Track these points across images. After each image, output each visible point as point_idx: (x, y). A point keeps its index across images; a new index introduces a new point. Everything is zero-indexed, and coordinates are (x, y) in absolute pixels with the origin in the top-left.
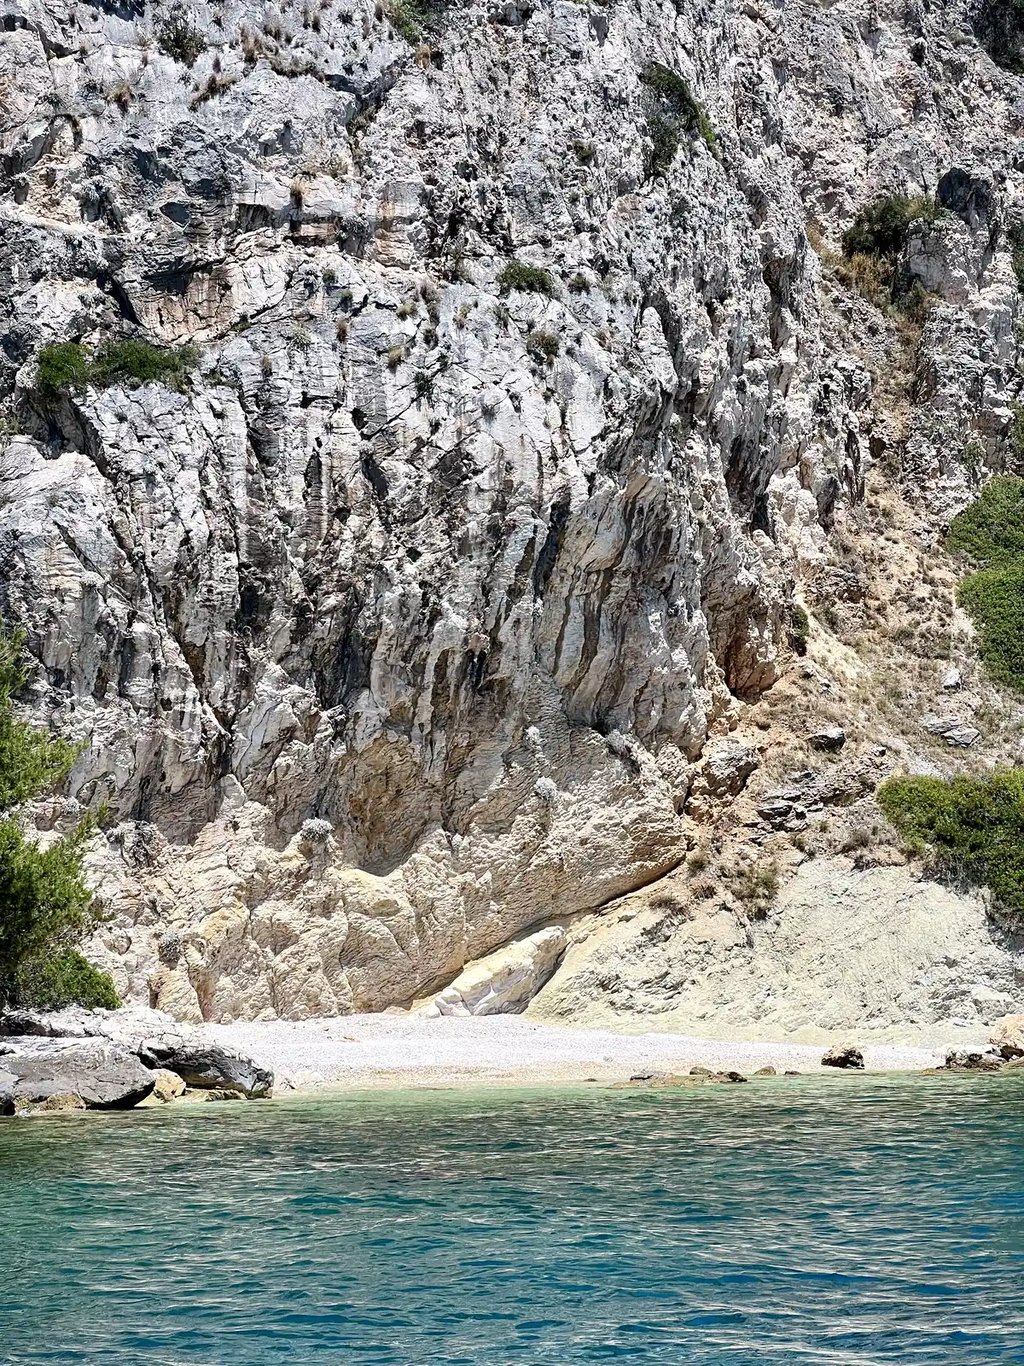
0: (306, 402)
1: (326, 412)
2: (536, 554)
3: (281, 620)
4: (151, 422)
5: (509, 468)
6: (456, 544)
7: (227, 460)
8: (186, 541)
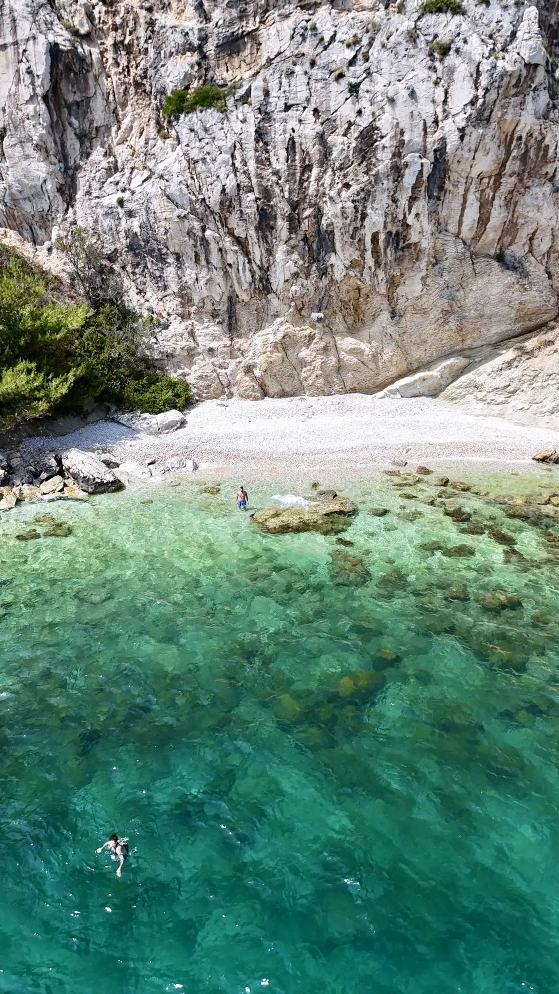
0: (288, 108)
1: (299, 112)
2: (425, 178)
3: (282, 224)
4: (206, 130)
5: (402, 133)
6: (372, 178)
7: (244, 146)
8: (224, 190)
